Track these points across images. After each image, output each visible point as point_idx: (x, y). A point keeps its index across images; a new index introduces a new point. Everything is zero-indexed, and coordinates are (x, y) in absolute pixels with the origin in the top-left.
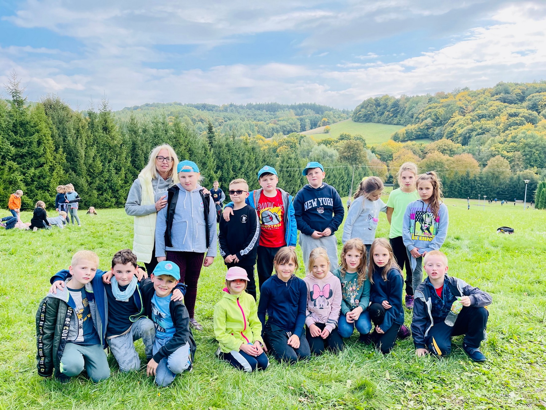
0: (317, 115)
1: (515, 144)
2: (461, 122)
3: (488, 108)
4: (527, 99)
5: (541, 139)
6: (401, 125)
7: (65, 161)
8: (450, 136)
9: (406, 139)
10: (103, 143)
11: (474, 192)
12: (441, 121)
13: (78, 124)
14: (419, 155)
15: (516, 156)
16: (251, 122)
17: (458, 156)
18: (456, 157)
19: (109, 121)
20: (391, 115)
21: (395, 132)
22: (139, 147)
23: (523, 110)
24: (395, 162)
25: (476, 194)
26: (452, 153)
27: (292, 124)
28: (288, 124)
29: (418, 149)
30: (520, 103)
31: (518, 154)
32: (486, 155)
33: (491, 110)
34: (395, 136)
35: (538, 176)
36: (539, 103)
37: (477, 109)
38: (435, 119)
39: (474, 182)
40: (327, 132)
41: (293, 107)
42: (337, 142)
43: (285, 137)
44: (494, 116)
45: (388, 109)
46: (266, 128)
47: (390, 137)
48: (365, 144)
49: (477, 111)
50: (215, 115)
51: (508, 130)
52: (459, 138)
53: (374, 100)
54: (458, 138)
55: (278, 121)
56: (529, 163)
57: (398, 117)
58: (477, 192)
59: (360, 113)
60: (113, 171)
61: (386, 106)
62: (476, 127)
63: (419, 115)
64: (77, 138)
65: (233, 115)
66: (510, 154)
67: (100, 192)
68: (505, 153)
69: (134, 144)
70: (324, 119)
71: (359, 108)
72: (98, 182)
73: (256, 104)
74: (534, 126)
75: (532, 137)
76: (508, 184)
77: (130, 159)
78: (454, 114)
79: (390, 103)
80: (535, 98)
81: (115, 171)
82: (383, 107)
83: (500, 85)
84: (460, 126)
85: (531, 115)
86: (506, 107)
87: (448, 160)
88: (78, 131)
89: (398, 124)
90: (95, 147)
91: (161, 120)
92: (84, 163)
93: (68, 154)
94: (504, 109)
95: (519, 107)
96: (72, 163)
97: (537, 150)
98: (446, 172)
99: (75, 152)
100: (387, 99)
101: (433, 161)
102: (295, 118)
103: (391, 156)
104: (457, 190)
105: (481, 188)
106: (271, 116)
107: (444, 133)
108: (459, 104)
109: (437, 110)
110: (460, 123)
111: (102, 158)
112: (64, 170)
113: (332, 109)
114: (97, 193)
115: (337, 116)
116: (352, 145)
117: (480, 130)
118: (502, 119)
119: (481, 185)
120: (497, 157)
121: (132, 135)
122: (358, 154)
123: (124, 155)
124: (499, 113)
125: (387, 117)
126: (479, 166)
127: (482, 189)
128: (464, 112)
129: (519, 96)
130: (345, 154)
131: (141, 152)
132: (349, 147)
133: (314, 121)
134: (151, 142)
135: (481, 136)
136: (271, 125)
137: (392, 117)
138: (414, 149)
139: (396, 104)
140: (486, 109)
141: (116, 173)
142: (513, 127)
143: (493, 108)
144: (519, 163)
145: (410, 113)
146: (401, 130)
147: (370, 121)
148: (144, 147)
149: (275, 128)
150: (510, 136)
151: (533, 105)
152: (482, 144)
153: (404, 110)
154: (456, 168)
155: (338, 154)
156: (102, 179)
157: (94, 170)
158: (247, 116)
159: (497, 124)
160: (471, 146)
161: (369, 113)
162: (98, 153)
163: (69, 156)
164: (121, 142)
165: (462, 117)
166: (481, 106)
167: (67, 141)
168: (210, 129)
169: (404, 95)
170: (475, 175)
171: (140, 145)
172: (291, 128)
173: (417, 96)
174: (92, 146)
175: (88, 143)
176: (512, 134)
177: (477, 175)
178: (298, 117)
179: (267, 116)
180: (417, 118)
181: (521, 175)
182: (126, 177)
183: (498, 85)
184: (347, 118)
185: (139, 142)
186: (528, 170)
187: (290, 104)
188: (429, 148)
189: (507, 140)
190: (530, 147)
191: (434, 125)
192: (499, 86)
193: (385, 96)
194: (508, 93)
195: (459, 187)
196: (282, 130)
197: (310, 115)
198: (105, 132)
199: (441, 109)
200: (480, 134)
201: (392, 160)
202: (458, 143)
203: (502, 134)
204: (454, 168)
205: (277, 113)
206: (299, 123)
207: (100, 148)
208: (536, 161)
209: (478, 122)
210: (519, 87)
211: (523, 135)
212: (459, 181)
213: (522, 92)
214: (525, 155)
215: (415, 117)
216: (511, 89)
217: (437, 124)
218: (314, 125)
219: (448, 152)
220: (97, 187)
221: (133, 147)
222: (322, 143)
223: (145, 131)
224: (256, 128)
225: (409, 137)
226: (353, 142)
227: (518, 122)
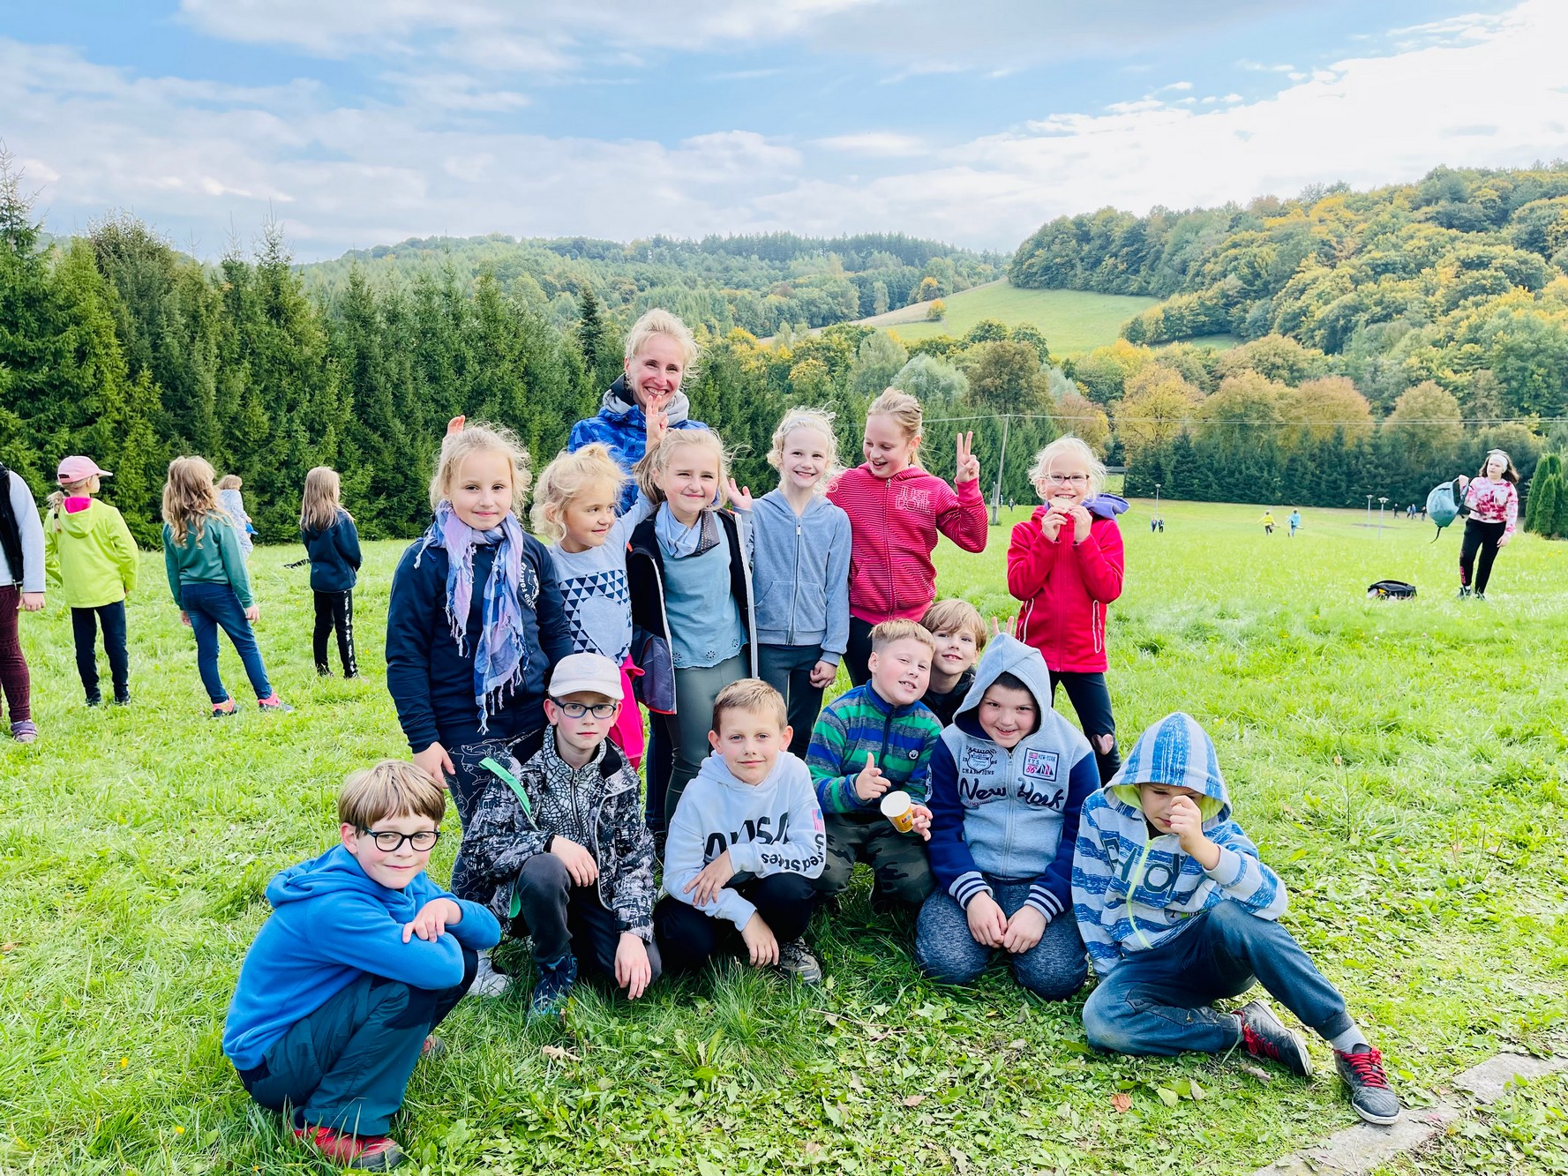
0: (907, 269)
1: (1477, 347)
2: (1325, 286)
3: (1401, 243)
4: (1514, 216)
5: (1554, 334)
6: (1149, 294)
7: (160, 406)
8: (1292, 325)
9: (1166, 337)
10: (269, 353)
11: (1355, 487)
12: (1266, 284)
13: (195, 299)
14: (1202, 383)
15: (1482, 383)
16: (716, 292)
17: (1311, 383)
18: (1305, 386)
19: (284, 287)
20: (1121, 267)
21: (1134, 316)
22: (378, 365)
23: (1504, 250)
24: (1129, 404)
25: (1361, 494)
26: (1296, 375)
27: (834, 296)
28: (824, 294)
29: (1198, 364)
30: (1495, 228)
31: (1486, 376)
32: (1392, 381)
33: (1410, 248)
34: (1133, 329)
35: (1541, 441)
36: (1550, 227)
37: (1370, 247)
38: (1250, 277)
39: (1357, 458)
40: (936, 318)
41: (838, 247)
42: (964, 347)
43: (816, 334)
44: (1420, 266)
45: (1113, 248)
46: (760, 309)
47: (1119, 331)
48: (1046, 352)
49: (1370, 252)
50: (611, 270)
51: (1458, 307)
52: (1317, 333)
53: (1074, 223)
54: (1313, 331)
55: (795, 286)
56: (1517, 402)
57: (1143, 273)
58: (1363, 487)
59: (1033, 260)
60: (303, 436)
61: (1107, 239)
62: (1366, 301)
63: (1204, 264)
64: (193, 339)
65: (663, 271)
66: (1463, 379)
67: (267, 497)
68: (1448, 374)
69: (363, 355)
70: (928, 280)
71: (1028, 247)
72: (258, 467)
73: (732, 238)
74: (1532, 295)
75: (1528, 327)
76: (1452, 463)
77: (351, 401)
78: (1304, 263)
79: (1118, 233)
80: (1539, 213)
81: (308, 435)
82: (1098, 242)
83: (1439, 178)
84: (1319, 296)
85: (1525, 262)
86: (1453, 240)
87: (1281, 397)
88: (195, 317)
89: (1141, 293)
90: (247, 365)
91: (441, 286)
92: (214, 413)
93: (167, 386)
94: (1449, 247)
95: (1492, 241)
96: (179, 412)
97: (1540, 365)
98: (1277, 431)
99: (188, 381)
100: (1109, 217)
101: (1239, 399)
102: (844, 277)
103: (1119, 386)
104: (1307, 482)
105: (1375, 477)
106: (772, 272)
107: (1273, 319)
108: (1320, 232)
109: (1254, 249)
110: (1322, 288)
111: (268, 398)
112: (156, 432)
113: (953, 251)
114: (257, 500)
115: (965, 274)
116: (1008, 356)
117: (1379, 309)
118: (1442, 277)
119: (1376, 467)
120: (1424, 385)
121: (355, 330)
122: (1022, 382)
123: (333, 388)
124: (1432, 258)
125: (1111, 272)
126: (1371, 412)
127: (1378, 480)
128: (1334, 257)
129: (1492, 207)
130: (988, 381)
131: (383, 379)
132: (999, 362)
133: (899, 287)
134: (413, 351)
135: (1382, 324)
136: (774, 299)
137: (1123, 272)
138: (1186, 366)
139: (1136, 235)
140: (1396, 247)
141: (312, 442)
142: (1471, 298)
143: (1415, 242)
144: (1490, 404)
145: (1177, 259)
146: (1151, 311)
147: (1062, 285)
148: (392, 366)
149: (785, 308)
150: (1465, 324)
151: (1531, 233)
152: (1383, 349)
153: (1158, 251)
154: (1305, 419)
155: (967, 383)
156: (270, 458)
157: (246, 434)
158: (704, 274)
159: (1428, 291)
160: (1353, 355)
161: (1058, 260)
162: (255, 382)
163: (169, 392)
164: (324, 352)
165: (1327, 270)
166: (1380, 237)
167: (162, 349)
168: (589, 311)
169: (1161, 208)
170: (1360, 439)
171: (381, 360)
172: (831, 308)
173: (1199, 211)
174: (238, 361)
175: (226, 353)
176: (1471, 320)
177: (1366, 440)
178: (851, 274)
179: (760, 273)
180: (1197, 275)
181: (1491, 437)
182: (340, 453)
183: (1430, 177)
184: (995, 278)
185: (377, 350)
186: (1511, 423)
187: (828, 238)
188: (1229, 363)
189: (1456, 337)
190: (1520, 357)
191: (1245, 294)
192: (1435, 180)
193: (1103, 211)
194: (1461, 200)
195: (1313, 474)
196: (807, 314)
197: (889, 267)
198: (274, 322)
199: (1265, 249)
200: (1379, 321)
201: (1122, 398)
202: (1314, 345)
203: (1443, 318)
204: (1298, 418)
205: (793, 264)
206: (854, 293)
207: (260, 367)
208: (1537, 396)
209: (1371, 286)
210: (1492, 181)
211: (1503, 322)
212: (1312, 457)
213: (1500, 197)
214: (1507, 380)
215: (1191, 272)
216: (1468, 187)
217: (1255, 291)
218: (899, 298)
219: (1285, 373)
220: (255, 481)
221: (359, 364)
222: (921, 350)
223: (393, 318)
224: (731, 307)
225: (1173, 330)
226: (1010, 345)
227: (1487, 283)
